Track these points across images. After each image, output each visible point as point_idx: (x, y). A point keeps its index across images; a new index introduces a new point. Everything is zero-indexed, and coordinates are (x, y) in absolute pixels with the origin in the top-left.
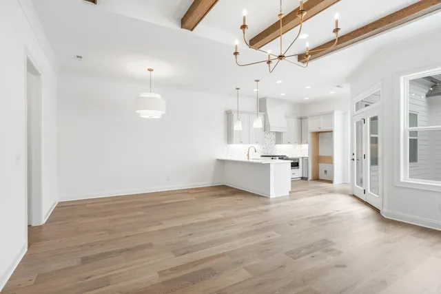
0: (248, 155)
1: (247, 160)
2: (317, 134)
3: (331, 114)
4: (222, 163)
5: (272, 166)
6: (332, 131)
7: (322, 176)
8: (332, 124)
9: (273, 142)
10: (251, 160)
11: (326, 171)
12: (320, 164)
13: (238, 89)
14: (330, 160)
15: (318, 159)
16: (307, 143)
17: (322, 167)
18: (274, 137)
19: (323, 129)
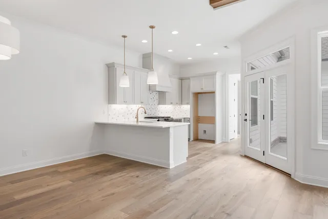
0: (137, 117)
1: (135, 123)
2: (197, 95)
3: (212, 75)
4: (101, 127)
5: (171, 131)
6: (214, 92)
7: (201, 136)
8: (214, 85)
9: (156, 102)
10: (140, 124)
11: (205, 132)
12: (199, 124)
13: (124, 37)
14: (212, 120)
15: (198, 120)
16: (188, 104)
17: (202, 127)
18: (157, 96)
19: (205, 90)
